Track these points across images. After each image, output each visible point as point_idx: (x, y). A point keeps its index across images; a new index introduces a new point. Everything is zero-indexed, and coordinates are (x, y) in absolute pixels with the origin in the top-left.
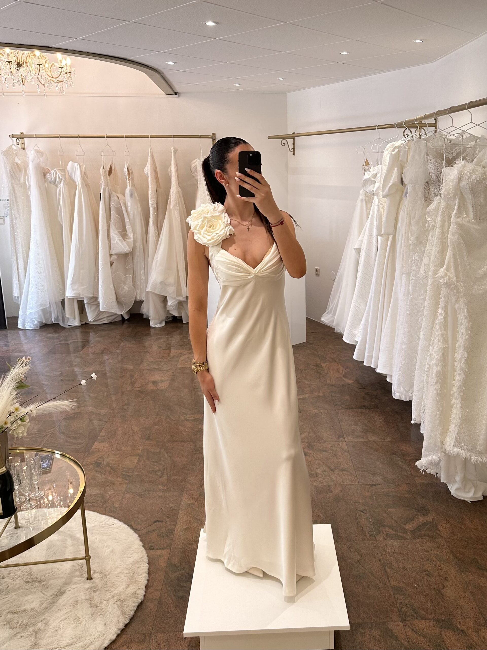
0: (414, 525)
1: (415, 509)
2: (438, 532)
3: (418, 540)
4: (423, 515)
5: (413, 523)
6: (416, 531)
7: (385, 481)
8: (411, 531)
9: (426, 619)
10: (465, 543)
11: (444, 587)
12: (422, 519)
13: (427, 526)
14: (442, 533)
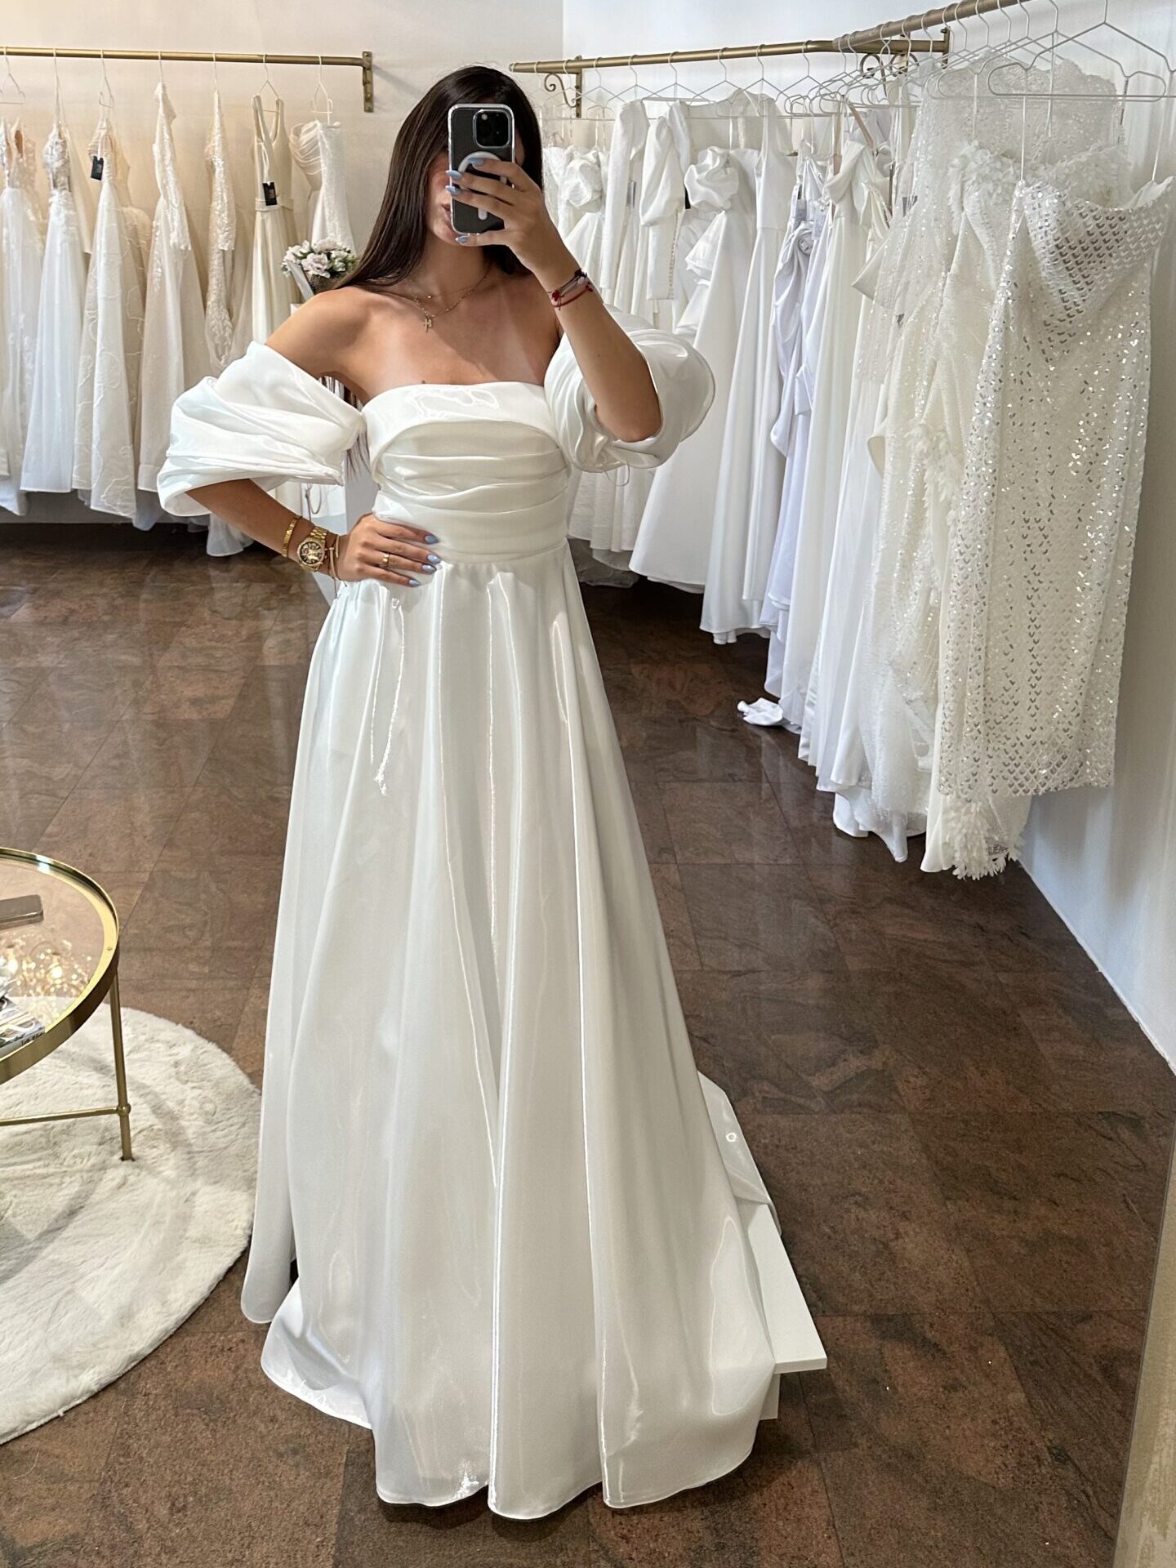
0: (835, 1077)
1: (841, 1037)
2: (895, 1097)
3: (843, 1115)
4: (861, 1052)
5: (832, 1074)
6: (838, 1091)
7: (769, 964)
8: (825, 1093)
9: (845, 1314)
10: (962, 1125)
11: (898, 1236)
12: (855, 1063)
13: (868, 1082)
14: (905, 1098)
